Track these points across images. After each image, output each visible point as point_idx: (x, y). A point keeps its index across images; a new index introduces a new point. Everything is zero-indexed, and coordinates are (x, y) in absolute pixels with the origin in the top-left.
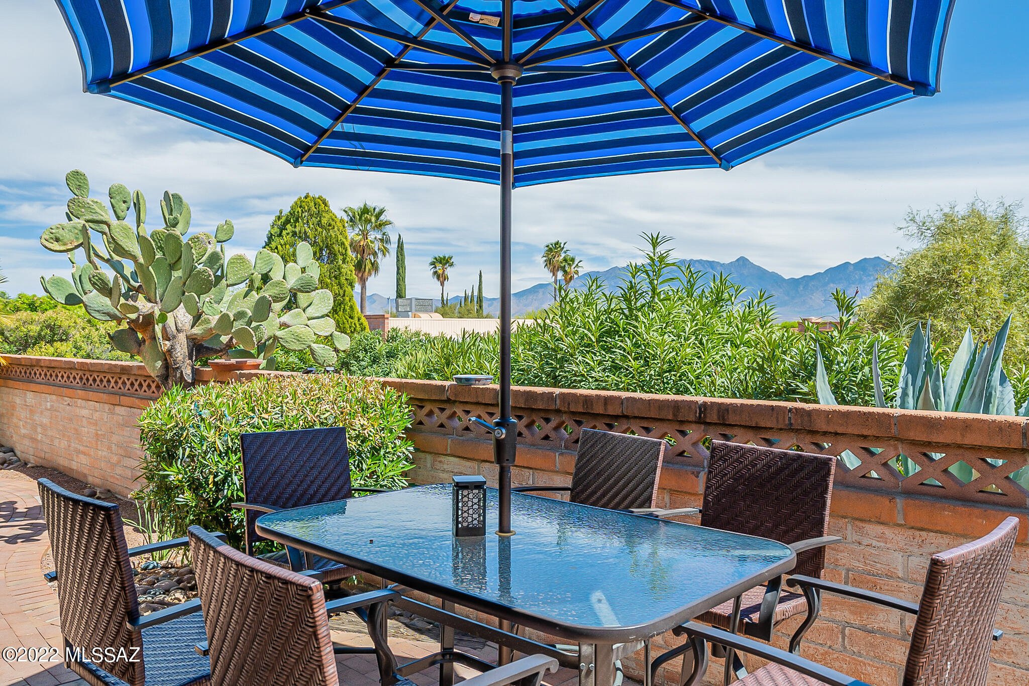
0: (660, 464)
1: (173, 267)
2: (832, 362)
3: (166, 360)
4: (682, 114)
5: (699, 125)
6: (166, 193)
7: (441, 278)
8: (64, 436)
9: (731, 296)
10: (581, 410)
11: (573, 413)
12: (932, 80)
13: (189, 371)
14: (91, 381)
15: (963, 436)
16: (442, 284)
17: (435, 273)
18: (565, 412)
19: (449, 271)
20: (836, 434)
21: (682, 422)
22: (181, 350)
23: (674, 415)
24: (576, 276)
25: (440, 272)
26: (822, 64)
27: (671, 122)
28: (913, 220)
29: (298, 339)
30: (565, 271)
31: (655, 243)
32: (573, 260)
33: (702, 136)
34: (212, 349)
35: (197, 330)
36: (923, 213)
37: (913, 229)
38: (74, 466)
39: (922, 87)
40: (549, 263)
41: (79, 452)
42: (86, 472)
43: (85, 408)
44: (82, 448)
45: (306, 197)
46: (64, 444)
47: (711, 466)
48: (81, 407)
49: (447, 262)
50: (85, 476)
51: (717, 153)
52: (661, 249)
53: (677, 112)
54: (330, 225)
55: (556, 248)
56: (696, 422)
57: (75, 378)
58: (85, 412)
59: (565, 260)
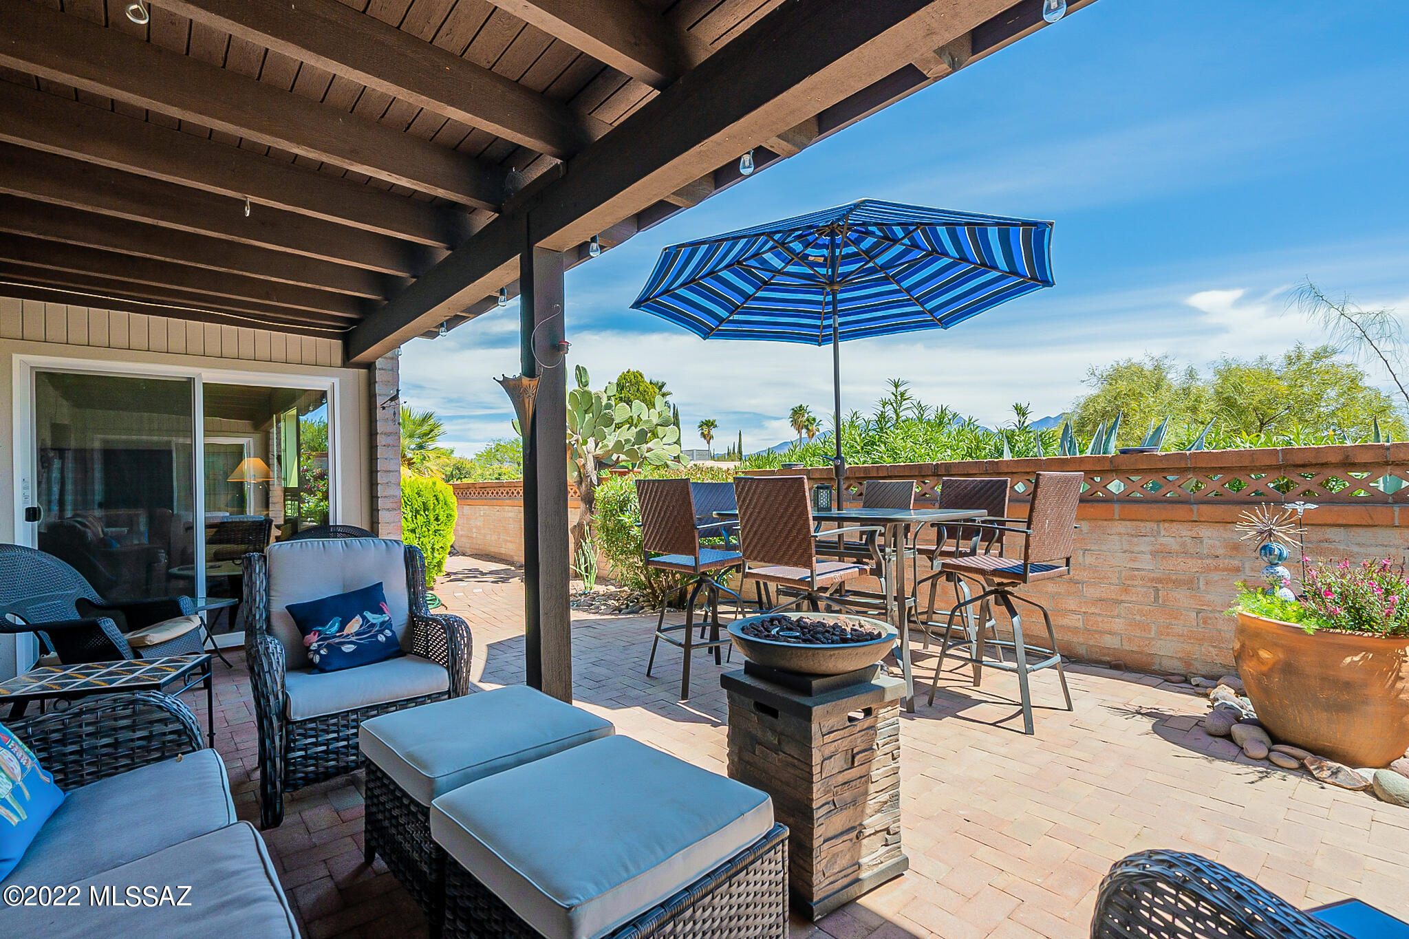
0: (912, 502)
1: (586, 412)
2: (1014, 446)
3: (580, 471)
4: (921, 301)
5: (929, 306)
6: (578, 366)
7: (707, 437)
8: (494, 532)
9: (950, 420)
10: (862, 475)
11: (857, 478)
12: (1051, 280)
13: (596, 478)
14: (515, 494)
15: (1080, 466)
16: (708, 443)
17: (702, 433)
18: (852, 478)
19: (713, 432)
20: (1013, 473)
21: (924, 476)
22: (590, 465)
23: (919, 472)
24: (817, 433)
25: (706, 433)
26: (994, 274)
27: (914, 305)
28: (1093, 374)
29: (659, 458)
30: (808, 429)
31: (896, 386)
32: (814, 419)
33: (931, 312)
34: (607, 464)
35: (599, 452)
36: (1101, 368)
37: (1094, 380)
38: (503, 551)
39: (1047, 283)
40: (795, 422)
41: (506, 541)
42: (512, 554)
43: (511, 511)
44: (509, 539)
45: (628, 372)
46: (495, 537)
47: (941, 499)
48: (509, 512)
49: (712, 424)
50: (512, 557)
51: (940, 320)
52: (901, 389)
53: (917, 299)
54: (645, 391)
55: (801, 410)
56: (932, 476)
57: (502, 493)
58: (511, 515)
59: (808, 420)
